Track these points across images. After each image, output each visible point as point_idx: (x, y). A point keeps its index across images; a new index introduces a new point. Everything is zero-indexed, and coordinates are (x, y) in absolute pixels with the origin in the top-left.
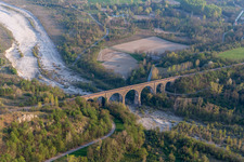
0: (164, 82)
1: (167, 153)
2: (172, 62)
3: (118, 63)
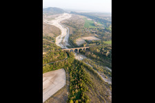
0: (86, 48)
2: (93, 43)
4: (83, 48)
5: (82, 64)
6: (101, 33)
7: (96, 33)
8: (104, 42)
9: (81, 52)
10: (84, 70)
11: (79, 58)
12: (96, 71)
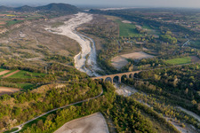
0: (133, 73)
1: (122, 107)
3: (119, 63)
4: (127, 74)
5: (131, 103)
6: (154, 45)
7: (144, 46)
8: (164, 61)
9: (126, 82)
10: (139, 113)
11: (124, 92)
12: (161, 115)
